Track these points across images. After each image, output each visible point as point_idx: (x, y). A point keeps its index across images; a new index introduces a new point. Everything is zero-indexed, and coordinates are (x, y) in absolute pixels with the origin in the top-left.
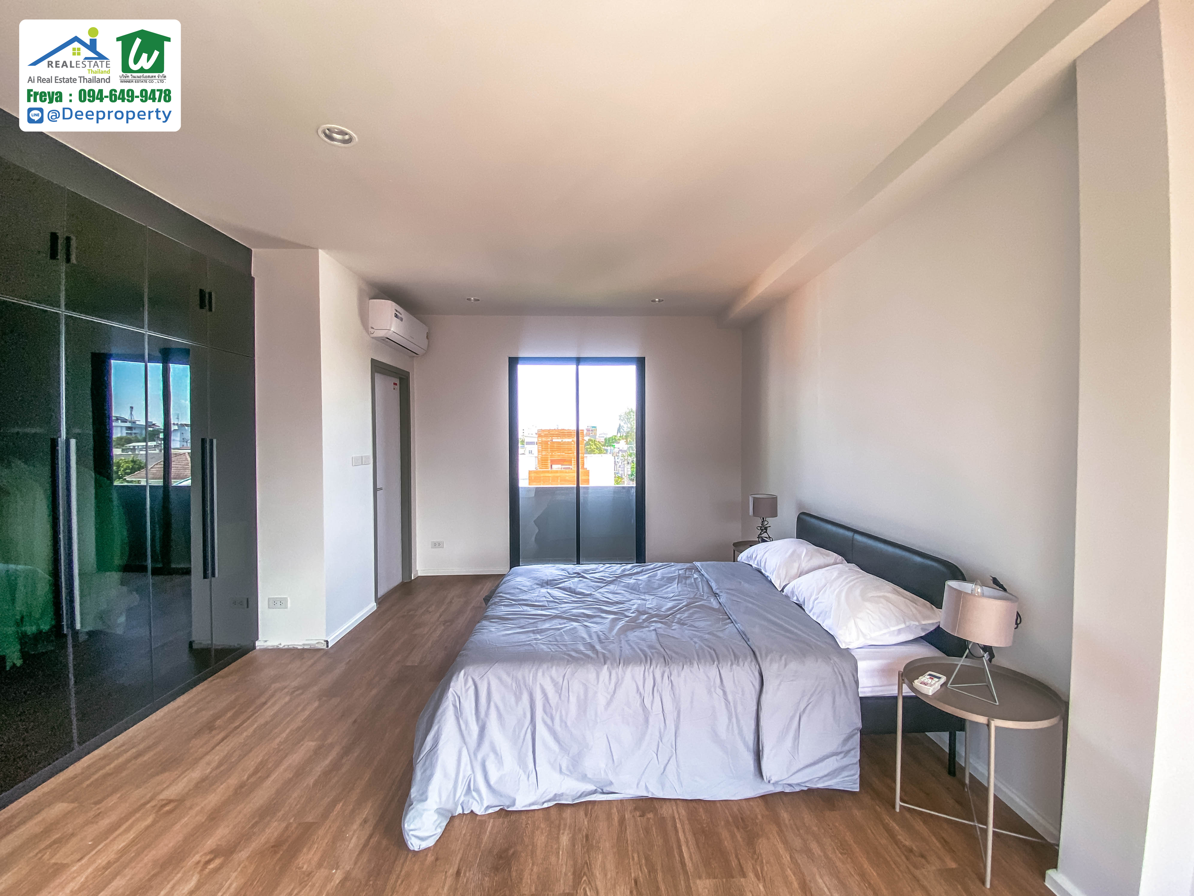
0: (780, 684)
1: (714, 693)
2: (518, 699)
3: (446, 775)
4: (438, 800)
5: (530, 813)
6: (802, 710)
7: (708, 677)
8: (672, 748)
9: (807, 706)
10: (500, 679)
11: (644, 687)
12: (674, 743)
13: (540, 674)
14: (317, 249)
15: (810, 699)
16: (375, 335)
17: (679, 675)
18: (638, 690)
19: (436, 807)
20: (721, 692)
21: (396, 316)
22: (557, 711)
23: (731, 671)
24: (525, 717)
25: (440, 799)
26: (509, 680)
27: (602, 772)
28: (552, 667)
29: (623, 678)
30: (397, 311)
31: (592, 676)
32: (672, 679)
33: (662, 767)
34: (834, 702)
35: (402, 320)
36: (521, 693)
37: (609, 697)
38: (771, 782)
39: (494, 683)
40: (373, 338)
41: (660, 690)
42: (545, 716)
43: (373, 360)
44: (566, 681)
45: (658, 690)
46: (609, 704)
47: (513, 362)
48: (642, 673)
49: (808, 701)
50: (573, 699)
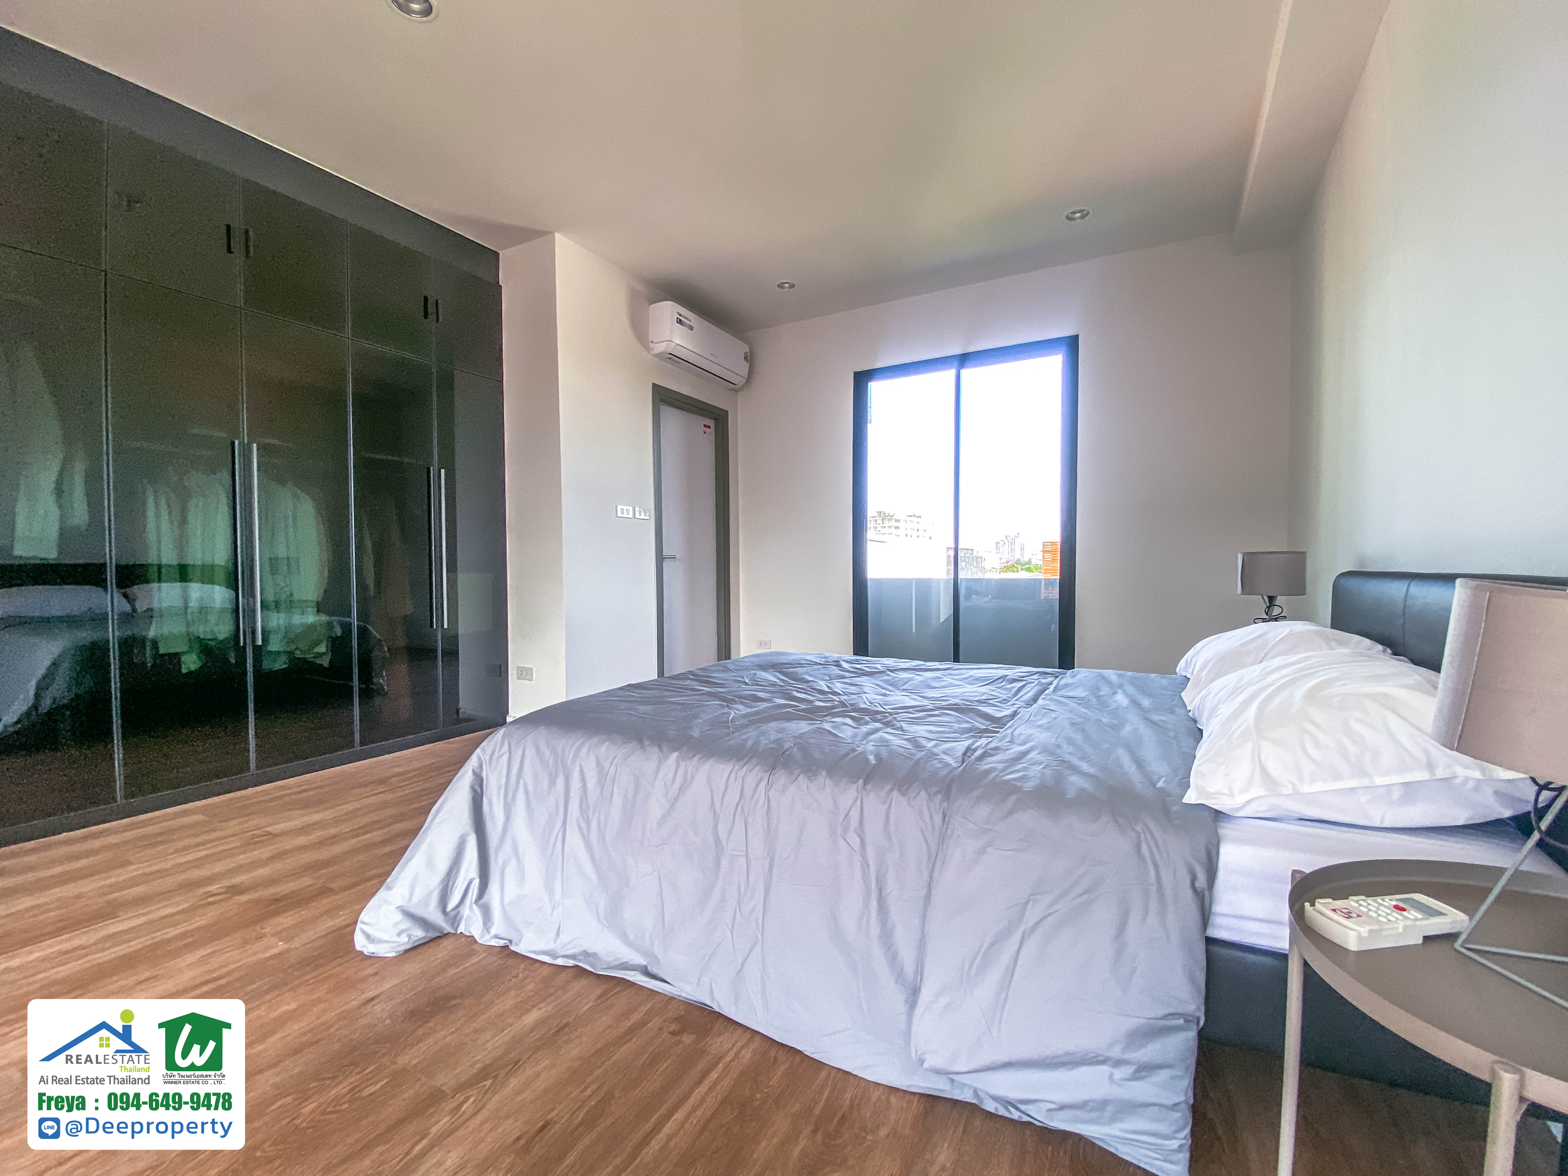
0: (982, 851)
1: (842, 840)
2: (552, 783)
3: (430, 864)
4: (407, 895)
5: (537, 965)
6: (1031, 924)
7: (836, 805)
8: (758, 928)
9: (1042, 920)
10: (537, 748)
11: (722, 800)
12: (760, 921)
13: (584, 750)
14: (551, 233)
15: (1054, 903)
16: (656, 351)
17: (783, 791)
18: (713, 803)
19: (400, 903)
20: (858, 840)
21: (680, 322)
22: (594, 813)
23: (884, 803)
24: (557, 813)
25: (411, 895)
26: (547, 753)
27: (647, 937)
28: (603, 743)
29: (693, 778)
30: (680, 315)
31: (650, 766)
32: (770, 796)
33: (740, 960)
34: (1122, 928)
35: (691, 328)
36: (557, 776)
37: (667, 807)
38: (926, 1065)
39: (530, 753)
40: (654, 355)
41: (746, 810)
42: (581, 819)
43: (655, 386)
44: (613, 767)
45: (743, 811)
46: (665, 817)
47: (862, 379)
48: (726, 775)
49: (1050, 906)
50: (617, 800)
